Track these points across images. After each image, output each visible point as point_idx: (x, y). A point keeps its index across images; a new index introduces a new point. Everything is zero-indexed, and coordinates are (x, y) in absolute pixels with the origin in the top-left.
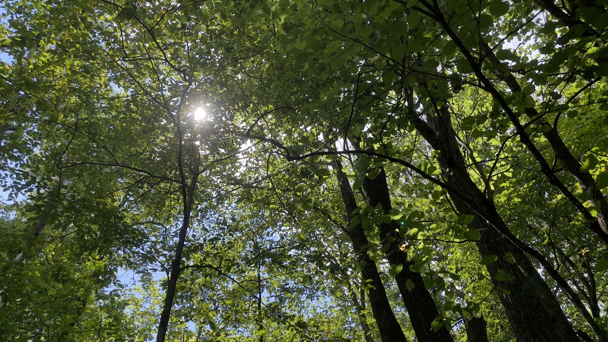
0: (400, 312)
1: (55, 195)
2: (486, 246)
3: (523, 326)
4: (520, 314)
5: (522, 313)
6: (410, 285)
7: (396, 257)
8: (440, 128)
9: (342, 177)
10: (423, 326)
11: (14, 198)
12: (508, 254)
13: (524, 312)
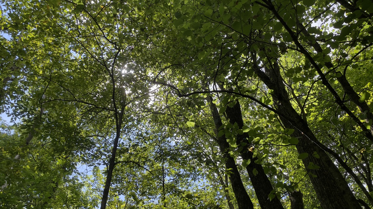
0: (249, 188)
1: (38, 120)
2: (302, 148)
3: (325, 197)
4: (323, 189)
5: (324, 189)
6: (255, 172)
7: (246, 155)
8: (273, 76)
9: (213, 106)
10: (263, 197)
11: (14, 121)
12: (315, 153)
13: (325, 188)
